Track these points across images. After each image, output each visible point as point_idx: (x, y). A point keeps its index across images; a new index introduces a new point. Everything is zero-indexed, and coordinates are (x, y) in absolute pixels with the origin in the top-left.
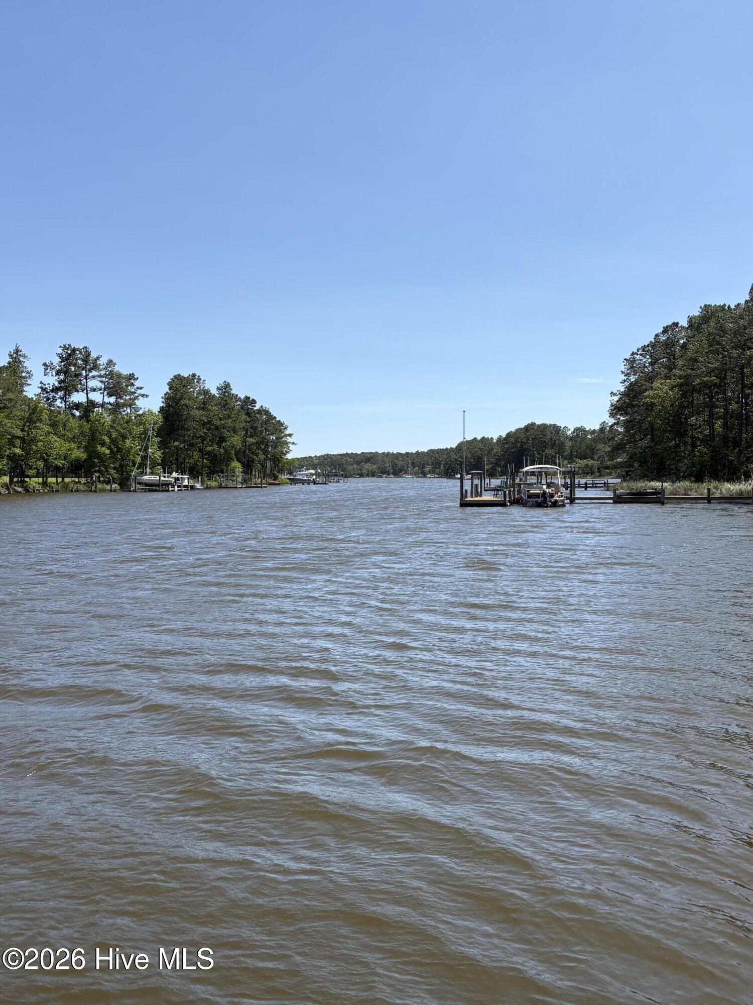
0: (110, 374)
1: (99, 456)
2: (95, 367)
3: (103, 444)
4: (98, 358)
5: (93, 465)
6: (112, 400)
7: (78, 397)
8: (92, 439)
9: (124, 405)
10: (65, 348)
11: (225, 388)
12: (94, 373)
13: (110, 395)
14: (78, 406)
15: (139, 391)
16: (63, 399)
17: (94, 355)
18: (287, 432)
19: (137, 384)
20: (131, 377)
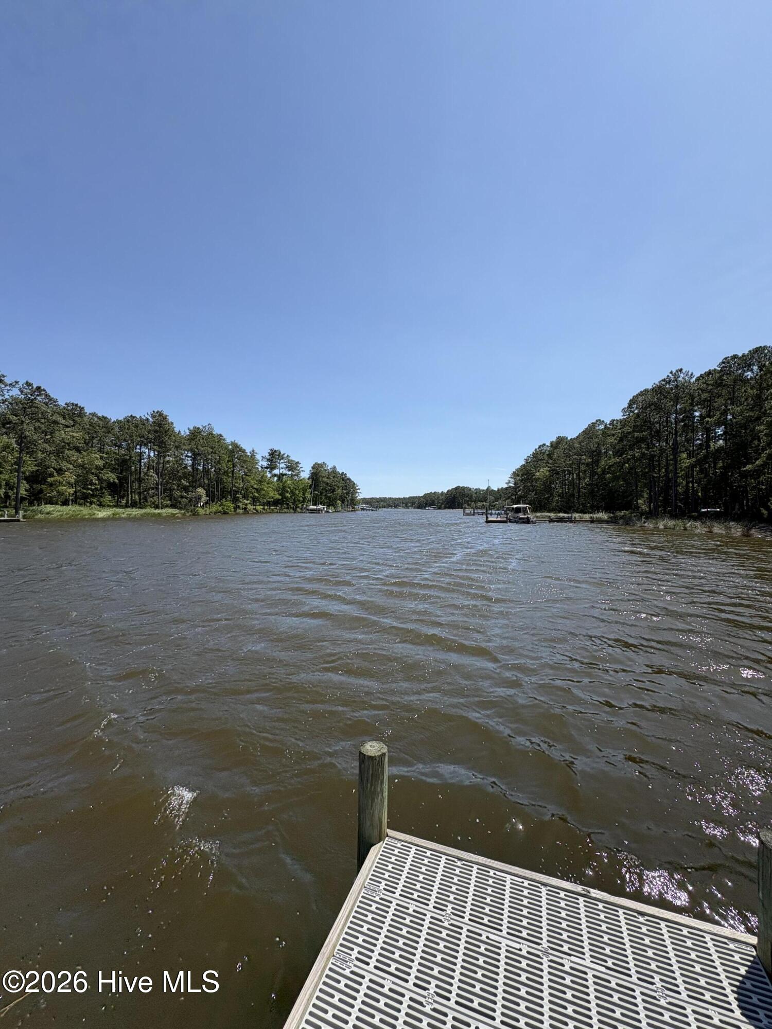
0: (289, 462)
1: (287, 498)
2: (282, 458)
3: (287, 492)
4: (284, 454)
5: (283, 501)
6: (290, 473)
7: (276, 472)
8: (283, 490)
9: (295, 475)
10: (271, 450)
11: (335, 467)
12: (282, 461)
13: (289, 470)
14: (275, 475)
15: (301, 469)
16: (270, 472)
17: (282, 453)
18: (357, 488)
19: (300, 466)
20: (298, 463)
